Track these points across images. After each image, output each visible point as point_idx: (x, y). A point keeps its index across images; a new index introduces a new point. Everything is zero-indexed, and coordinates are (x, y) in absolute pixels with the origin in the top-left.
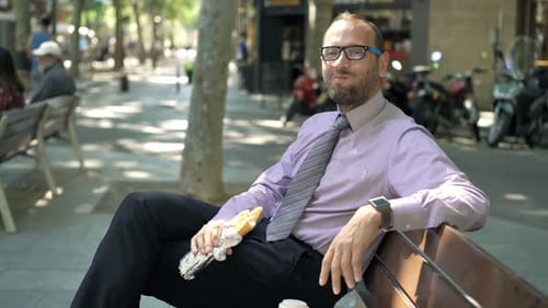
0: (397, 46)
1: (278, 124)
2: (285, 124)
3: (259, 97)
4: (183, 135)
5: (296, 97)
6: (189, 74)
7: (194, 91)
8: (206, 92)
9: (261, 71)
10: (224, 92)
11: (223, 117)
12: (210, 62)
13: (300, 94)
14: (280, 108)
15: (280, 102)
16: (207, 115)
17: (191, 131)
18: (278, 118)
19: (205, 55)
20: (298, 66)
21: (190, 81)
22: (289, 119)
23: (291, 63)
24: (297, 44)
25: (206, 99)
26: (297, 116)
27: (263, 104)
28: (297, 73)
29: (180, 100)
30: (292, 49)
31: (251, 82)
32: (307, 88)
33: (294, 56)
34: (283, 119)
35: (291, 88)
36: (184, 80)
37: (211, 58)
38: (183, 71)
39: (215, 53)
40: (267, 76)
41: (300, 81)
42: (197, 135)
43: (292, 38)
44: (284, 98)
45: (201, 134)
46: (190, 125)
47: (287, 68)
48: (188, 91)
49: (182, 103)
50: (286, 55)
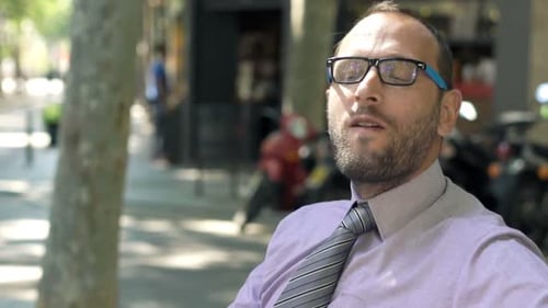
0: (468, 72)
1: (229, 228)
2: (243, 228)
3: (190, 175)
4: (39, 251)
5: (265, 174)
6: (52, 128)
7: (61, 163)
8: (86, 163)
9: (195, 121)
10: (121, 164)
11: (118, 214)
12: (94, 104)
13: (273, 167)
14: (234, 196)
15: (234, 185)
16: (88, 211)
17: (55, 242)
18: (228, 216)
19: (84, 90)
20: (270, 112)
21: (54, 143)
22: (251, 218)
23: (256, 105)
24: (268, 68)
25: (85, 178)
26: (266, 212)
27: (199, 188)
28: (267, 126)
29: (33, 181)
30: (257, 77)
31: (174, 143)
32: (290, 156)
33: (260, 93)
34: (240, 218)
35: (255, 156)
36: (41, 139)
37: (96, 94)
38: (38, 122)
39: (103, 86)
40: (207, 132)
41: (273, 141)
42: (67, 250)
43: (257, 55)
44: (242, 177)
45: (75, 248)
46: (53, 230)
47: (246, 115)
48: (49, 162)
49: (39, 185)
50: (245, 89)
